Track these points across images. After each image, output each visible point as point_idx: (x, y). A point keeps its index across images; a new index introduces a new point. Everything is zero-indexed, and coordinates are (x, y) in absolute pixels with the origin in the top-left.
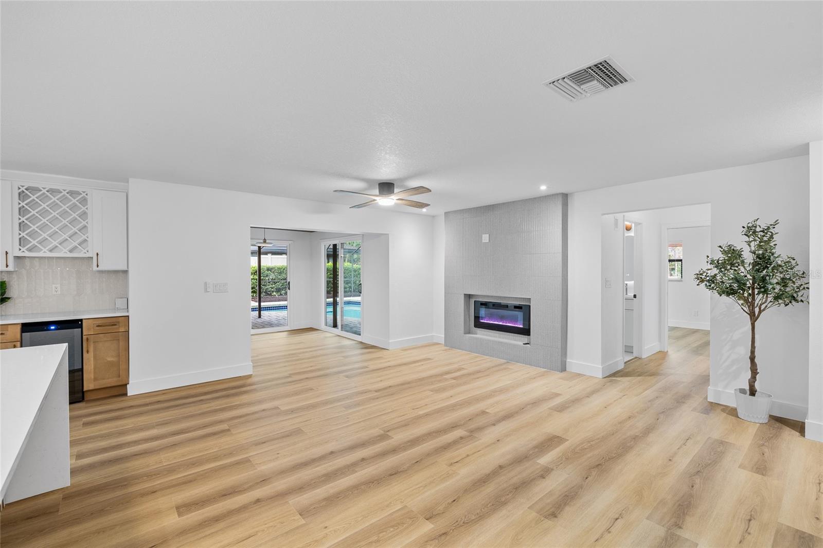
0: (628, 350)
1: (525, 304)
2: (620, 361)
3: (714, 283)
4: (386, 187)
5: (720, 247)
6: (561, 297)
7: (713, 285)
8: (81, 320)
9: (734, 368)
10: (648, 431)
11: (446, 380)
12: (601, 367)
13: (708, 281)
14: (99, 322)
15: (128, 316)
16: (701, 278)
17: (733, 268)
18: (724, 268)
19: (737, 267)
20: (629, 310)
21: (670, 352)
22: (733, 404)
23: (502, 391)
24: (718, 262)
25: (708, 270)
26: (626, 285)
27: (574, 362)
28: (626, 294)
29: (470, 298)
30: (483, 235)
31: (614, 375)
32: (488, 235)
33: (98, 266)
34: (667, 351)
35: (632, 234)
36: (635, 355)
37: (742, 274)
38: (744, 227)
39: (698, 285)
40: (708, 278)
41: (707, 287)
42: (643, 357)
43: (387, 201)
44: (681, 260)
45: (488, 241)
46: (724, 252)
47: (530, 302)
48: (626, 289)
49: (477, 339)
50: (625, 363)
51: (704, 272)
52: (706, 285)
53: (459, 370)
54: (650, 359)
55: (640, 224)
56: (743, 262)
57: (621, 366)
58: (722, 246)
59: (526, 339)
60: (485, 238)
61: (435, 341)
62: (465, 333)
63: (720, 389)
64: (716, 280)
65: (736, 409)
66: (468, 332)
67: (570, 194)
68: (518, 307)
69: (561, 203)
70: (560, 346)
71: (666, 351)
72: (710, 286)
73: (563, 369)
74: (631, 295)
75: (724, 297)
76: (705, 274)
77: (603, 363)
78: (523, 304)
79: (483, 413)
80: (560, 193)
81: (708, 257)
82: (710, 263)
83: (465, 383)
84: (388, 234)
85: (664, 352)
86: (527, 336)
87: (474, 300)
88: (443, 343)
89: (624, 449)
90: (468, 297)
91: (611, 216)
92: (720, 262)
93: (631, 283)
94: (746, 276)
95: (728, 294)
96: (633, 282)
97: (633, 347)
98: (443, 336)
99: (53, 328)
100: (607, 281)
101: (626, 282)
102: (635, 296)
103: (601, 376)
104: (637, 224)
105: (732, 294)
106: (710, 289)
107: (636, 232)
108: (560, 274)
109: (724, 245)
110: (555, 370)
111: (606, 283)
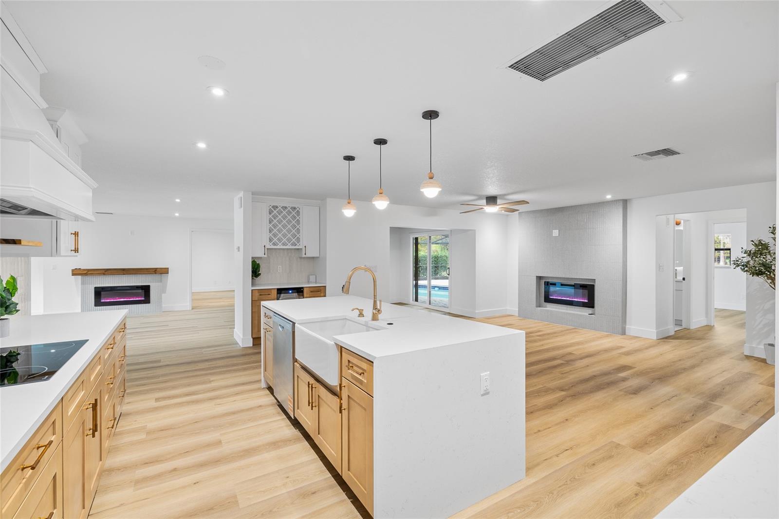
0: (678, 322)
1: (589, 283)
2: (672, 329)
3: (747, 267)
4: (492, 200)
5: (752, 241)
6: (622, 278)
7: (746, 269)
8: (303, 288)
9: (766, 330)
10: (693, 367)
11: (533, 336)
12: (655, 331)
13: (743, 266)
14: (312, 289)
15: (325, 286)
16: (737, 263)
17: (762, 256)
18: (755, 256)
19: (765, 255)
20: (678, 290)
21: (716, 326)
22: (764, 357)
23: (578, 343)
24: (750, 251)
25: (743, 257)
26: (676, 270)
27: (632, 328)
28: (676, 278)
29: (540, 279)
30: (554, 231)
31: (667, 338)
32: (558, 230)
33: (305, 254)
34: (714, 326)
35: (681, 228)
36: (684, 326)
37: (769, 261)
38: (770, 228)
39: (734, 268)
40: (743, 264)
41: (743, 270)
42: (691, 328)
43: (491, 209)
44: (729, 249)
45: (558, 235)
46: (756, 245)
47: (595, 282)
48: (676, 273)
49: (548, 311)
50: (675, 331)
51: (740, 259)
52: (741, 268)
53: (539, 331)
54: (698, 330)
55: (688, 221)
56: (769, 252)
57: (672, 333)
58: (753, 240)
59: (591, 311)
60: (556, 233)
61: (508, 313)
62: (537, 307)
63: (754, 346)
64: (749, 265)
65: (766, 360)
66: (539, 305)
67: (630, 199)
68: (583, 287)
69: (622, 207)
70: (620, 316)
71: (712, 325)
72: (744, 269)
73: (623, 333)
74: (680, 278)
75: (755, 277)
76: (740, 261)
77: (657, 329)
78: (588, 283)
79: (570, 354)
80: (621, 200)
81: (742, 248)
82: (744, 253)
83: (548, 339)
84: (475, 230)
85: (711, 326)
86: (591, 309)
87: (544, 281)
88: (517, 315)
89: (676, 373)
90: (539, 278)
91: (664, 217)
92: (752, 252)
93: (680, 269)
94: (771, 262)
95: (758, 275)
96: (682, 268)
97: (682, 320)
98: (517, 309)
99: (290, 292)
100: (660, 266)
101: (676, 268)
102: (684, 279)
103: (655, 338)
104: (685, 221)
105: (761, 275)
106: (745, 271)
107: (684, 227)
108: (621, 261)
109: (756, 239)
110: (616, 334)
111: (659, 268)
